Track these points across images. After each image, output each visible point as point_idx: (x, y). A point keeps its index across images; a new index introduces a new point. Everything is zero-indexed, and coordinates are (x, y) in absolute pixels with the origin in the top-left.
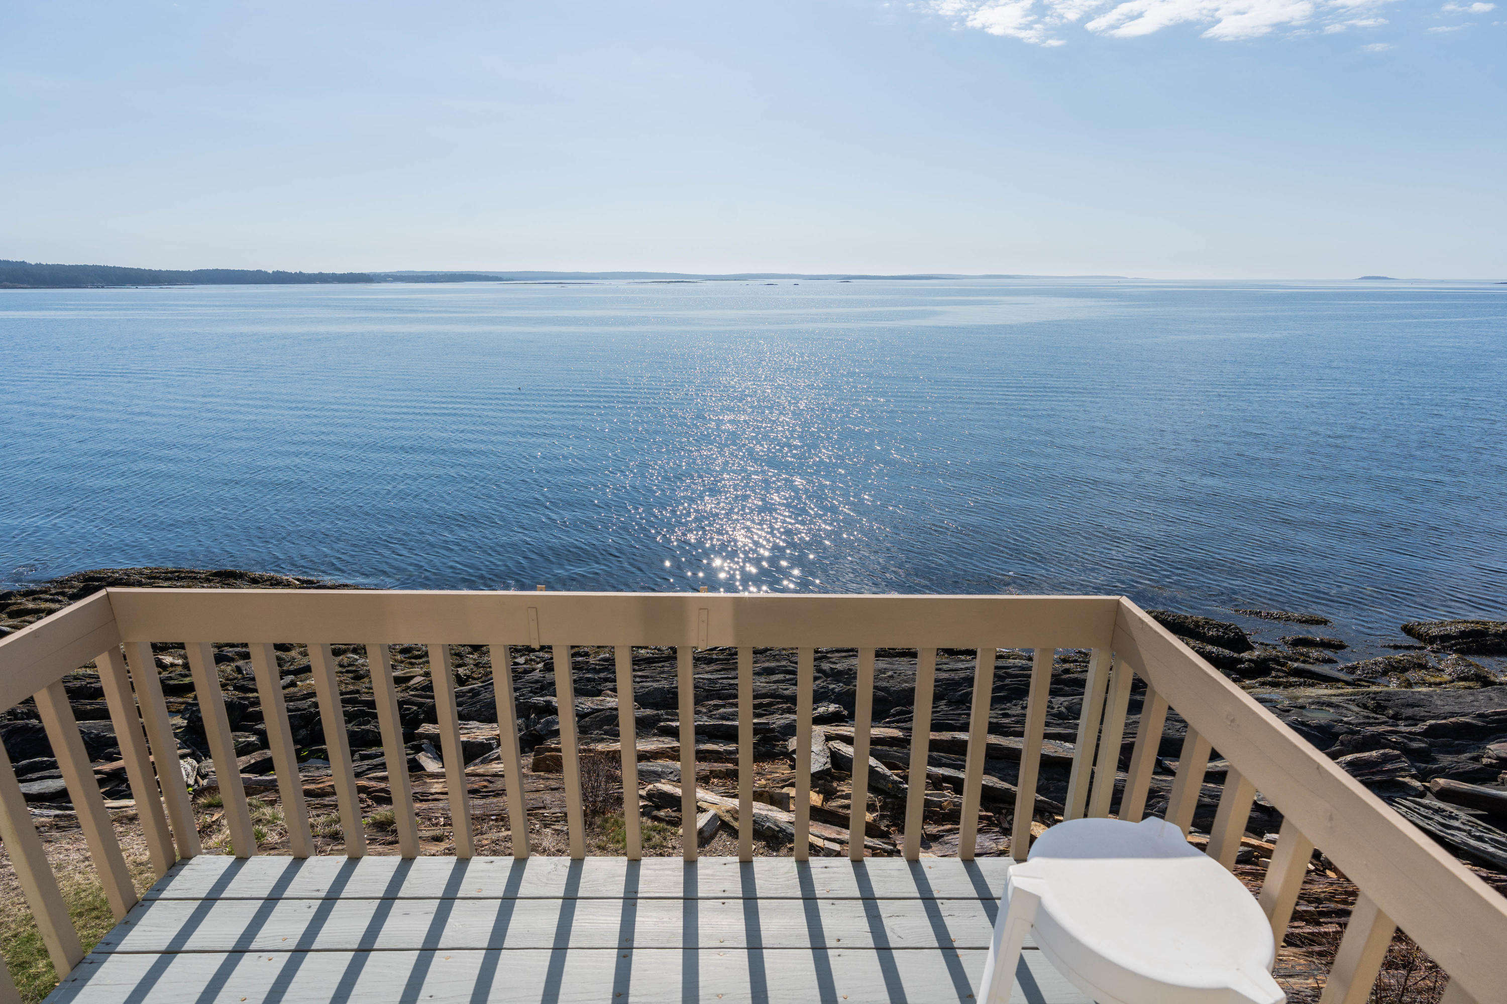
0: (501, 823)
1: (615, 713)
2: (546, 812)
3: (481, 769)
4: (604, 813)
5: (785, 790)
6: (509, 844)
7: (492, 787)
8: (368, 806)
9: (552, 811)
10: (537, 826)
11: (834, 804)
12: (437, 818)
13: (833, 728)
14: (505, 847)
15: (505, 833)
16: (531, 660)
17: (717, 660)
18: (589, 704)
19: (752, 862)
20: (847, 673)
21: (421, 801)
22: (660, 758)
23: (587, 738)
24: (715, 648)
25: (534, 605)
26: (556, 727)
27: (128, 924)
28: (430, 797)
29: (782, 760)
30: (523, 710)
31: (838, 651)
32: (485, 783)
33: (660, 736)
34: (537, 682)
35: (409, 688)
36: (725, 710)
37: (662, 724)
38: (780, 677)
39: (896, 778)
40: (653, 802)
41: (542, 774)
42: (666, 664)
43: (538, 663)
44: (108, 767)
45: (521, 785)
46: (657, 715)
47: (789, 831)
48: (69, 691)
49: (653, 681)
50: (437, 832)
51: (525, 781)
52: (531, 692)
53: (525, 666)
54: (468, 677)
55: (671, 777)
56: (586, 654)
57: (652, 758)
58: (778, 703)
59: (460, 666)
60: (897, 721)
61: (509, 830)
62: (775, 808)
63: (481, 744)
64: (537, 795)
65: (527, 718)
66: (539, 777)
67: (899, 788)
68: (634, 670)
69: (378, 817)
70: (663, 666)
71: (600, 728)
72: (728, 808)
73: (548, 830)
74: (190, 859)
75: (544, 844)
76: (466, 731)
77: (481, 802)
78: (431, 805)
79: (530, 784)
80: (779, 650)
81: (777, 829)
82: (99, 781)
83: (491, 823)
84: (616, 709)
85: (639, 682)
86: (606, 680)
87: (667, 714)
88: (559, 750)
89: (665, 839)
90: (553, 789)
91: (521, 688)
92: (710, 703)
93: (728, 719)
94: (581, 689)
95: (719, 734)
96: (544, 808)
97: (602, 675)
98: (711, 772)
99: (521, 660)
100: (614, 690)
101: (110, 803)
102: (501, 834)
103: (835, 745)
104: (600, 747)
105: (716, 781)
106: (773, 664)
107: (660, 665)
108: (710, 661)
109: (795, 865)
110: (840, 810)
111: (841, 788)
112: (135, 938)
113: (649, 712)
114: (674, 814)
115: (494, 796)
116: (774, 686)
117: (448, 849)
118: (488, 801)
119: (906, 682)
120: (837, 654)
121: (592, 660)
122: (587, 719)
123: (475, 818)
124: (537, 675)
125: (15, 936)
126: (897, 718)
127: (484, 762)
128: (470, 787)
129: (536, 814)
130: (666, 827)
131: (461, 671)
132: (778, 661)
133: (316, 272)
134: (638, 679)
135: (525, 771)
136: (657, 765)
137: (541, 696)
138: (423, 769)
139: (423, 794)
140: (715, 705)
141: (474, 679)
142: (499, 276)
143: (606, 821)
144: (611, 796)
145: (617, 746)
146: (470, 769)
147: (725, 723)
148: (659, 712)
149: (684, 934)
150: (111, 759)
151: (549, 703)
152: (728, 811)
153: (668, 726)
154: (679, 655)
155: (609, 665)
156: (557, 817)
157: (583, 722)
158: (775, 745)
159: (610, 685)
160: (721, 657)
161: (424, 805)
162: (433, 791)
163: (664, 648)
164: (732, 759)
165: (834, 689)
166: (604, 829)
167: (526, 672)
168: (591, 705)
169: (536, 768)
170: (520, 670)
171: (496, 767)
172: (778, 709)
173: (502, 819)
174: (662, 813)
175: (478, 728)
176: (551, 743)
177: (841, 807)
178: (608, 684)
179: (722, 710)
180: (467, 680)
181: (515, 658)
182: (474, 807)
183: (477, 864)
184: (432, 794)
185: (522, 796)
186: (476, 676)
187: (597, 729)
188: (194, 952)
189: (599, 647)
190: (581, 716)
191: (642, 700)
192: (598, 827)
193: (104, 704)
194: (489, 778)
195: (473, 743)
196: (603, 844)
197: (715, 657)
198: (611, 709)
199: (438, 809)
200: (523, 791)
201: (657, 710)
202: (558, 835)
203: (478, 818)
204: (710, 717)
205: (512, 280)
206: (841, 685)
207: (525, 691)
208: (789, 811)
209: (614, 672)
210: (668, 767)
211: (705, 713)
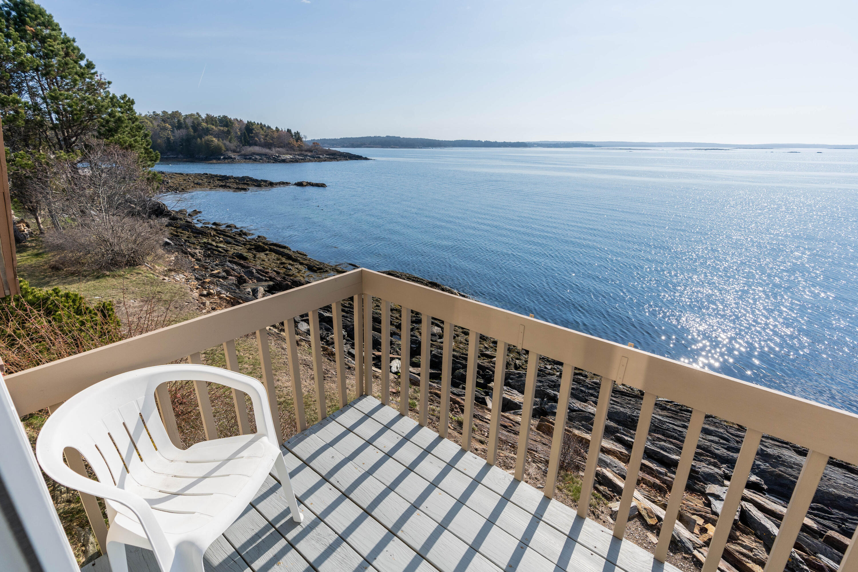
0: (512, 449)
1: (591, 416)
2: (537, 455)
3: (512, 417)
4: (567, 471)
5: (694, 517)
6: (512, 462)
7: (514, 428)
8: (458, 412)
9: (540, 455)
10: (530, 460)
11: (732, 546)
12: (484, 432)
13: (749, 493)
14: (510, 462)
15: (512, 455)
16: (554, 369)
17: (669, 409)
18: (578, 405)
19: (622, 540)
20: (776, 458)
21: (480, 420)
22: (611, 455)
23: (571, 424)
24: (671, 402)
25: (524, 324)
26: (555, 411)
27: (342, 412)
28: (485, 420)
29: (699, 496)
30: (539, 393)
31: (773, 439)
32: (511, 425)
33: (615, 441)
34: (553, 381)
35: (491, 362)
36: (665, 444)
37: (619, 435)
38: (716, 439)
39: (797, 556)
40: (598, 479)
41: (541, 433)
42: (633, 399)
43: (557, 372)
44: (377, 353)
45: (528, 434)
46: (617, 428)
47: (687, 545)
48: (373, 318)
49: (621, 407)
50: (482, 439)
51: (531, 433)
52: (548, 386)
53: (550, 371)
54: (520, 366)
55: (615, 469)
56: (586, 376)
57: (606, 452)
58: (707, 456)
59: (517, 359)
60: (815, 515)
61: (515, 454)
62: (681, 524)
63: (516, 403)
64: (535, 443)
65: (543, 399)
66: (538, 434)
67: (798, 566)
68: (612, 396)
69: (460, 419)
70: (630, 400)
71: (580, 421)
72: (646, 507)
73: (534, 464)
74: (368, 396)
75: (530, 471)
76: (510, 394)
77: (507, 433)
78: (484, 424)
79: (533, 436)
80: (721, 421)
81: (678, 539)
82: (373, 358)
83: (508, 446)
84: (593, 415)
85: (612, 404)
86: (592, 395)
87: (623, 430)
88: (553, 424)
89: (598, 504)
90: (544, 444)
91: (543, 382)
92: (655, 435)
93: (665, 451)
94: (575, 395)
95: (655, 457)
96: (536, 452)
97: (591, 391)
98: (643, 479)
99: (549, 367)
100: (596, 403)
101: (374, 368)
102: (510, 455)
103: (747, 506)
104: (576, 432)
105: (644, 486)
106: (712, 428)
107: (629, 398)
108: (664, 409)
109: (652, 560)
110: (737, 554)
111: (743, 539)
112: (341, 418)
113: (612, 424)
114: (608, 492)
115: (514, 433)
116: (708, 444)
117: (484, 449)
118: (510, 434)
119: (835, 488)
120: (770, 441)
121: (588, 381)
122: (574, 413)
123: (501, 440)
124: (554, 378)
125: (335, 405)
126: (816, 512)
127: (516, 414)
128: (503, 423)
129: (531, 453)
130: (601, 497)
131: (517, 362)
132: (717, 427)
133: (503, 141)
134: (612, 402)
135: (533, 427)
136: (609, 458)
137: (553, 390)
138: (487, 405)
139: (482, 417)
140: (658, 438)
141: (523, 368)
142: (594, 144)
143: (567, 475)
144: (574, 463)
145: (588, 436)
146: (506, 414)
147: (662, 452)
148: (619, 427)
149: (560, 557)
150: (379, 351)
151: (556, 396)
152: (645, 509)
153: (622, 438)
154: (645, 397)
155: (597, 387)
156: (542, 460)
157: (571, 414)
158: (696, 483)
159: (594, 399)
160: (673, 409)
161: (481, 423)
162: (487, 417)
163: (635, 390)
164: (660, 478)
165: (760, 465)
166: (564, 479)
167: (549, 374)
168: (579, 406)
169: (539, 428)
170: (547, 372)
171: (518, 419)
172: (706, 460)
173: (514, 447)
174: (601, 488)
175: (517, 395)
176: (550, 418)
177: (737, 551)
178: (592, 398)
179: (662, 443)
180: (519, 368)
181: (546, 364)
182: (502, 434)
183: (469, 456)
184: (486, 419)
185: (527, 440)
186: (524, 367)
187: (578, 421)
188: (356, 434)
189: (594, 374)
190: (572, 410)
191: (611, 416)
192: (561, 477)
193: (380, 326)
194: (514, 423)
195: (512, 401)
196: (561, 488)
197: (668, 407)
198: (589, 413)
199: (486, 427)
200: (528, 438)
201: (618, 425)
202: (539, 469)
203: (502, 441)
204: (653, 444)
205: (601, 147)
206: (768, 465)
207: (545, 384)
208: (693, 533)
209: (598, 392)
210: (614, 462)
211: (650, 440)
